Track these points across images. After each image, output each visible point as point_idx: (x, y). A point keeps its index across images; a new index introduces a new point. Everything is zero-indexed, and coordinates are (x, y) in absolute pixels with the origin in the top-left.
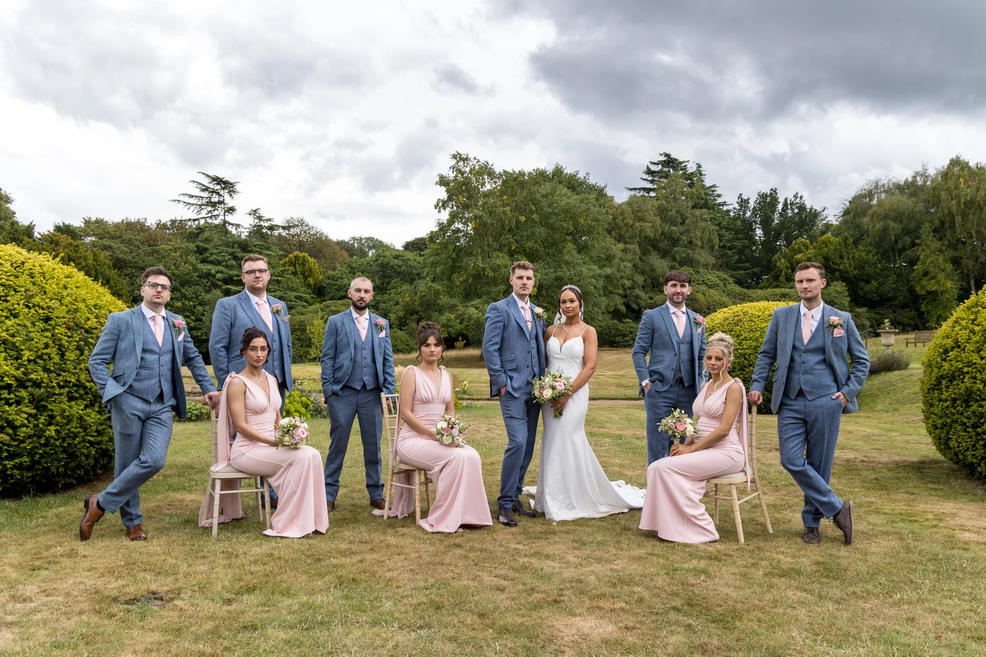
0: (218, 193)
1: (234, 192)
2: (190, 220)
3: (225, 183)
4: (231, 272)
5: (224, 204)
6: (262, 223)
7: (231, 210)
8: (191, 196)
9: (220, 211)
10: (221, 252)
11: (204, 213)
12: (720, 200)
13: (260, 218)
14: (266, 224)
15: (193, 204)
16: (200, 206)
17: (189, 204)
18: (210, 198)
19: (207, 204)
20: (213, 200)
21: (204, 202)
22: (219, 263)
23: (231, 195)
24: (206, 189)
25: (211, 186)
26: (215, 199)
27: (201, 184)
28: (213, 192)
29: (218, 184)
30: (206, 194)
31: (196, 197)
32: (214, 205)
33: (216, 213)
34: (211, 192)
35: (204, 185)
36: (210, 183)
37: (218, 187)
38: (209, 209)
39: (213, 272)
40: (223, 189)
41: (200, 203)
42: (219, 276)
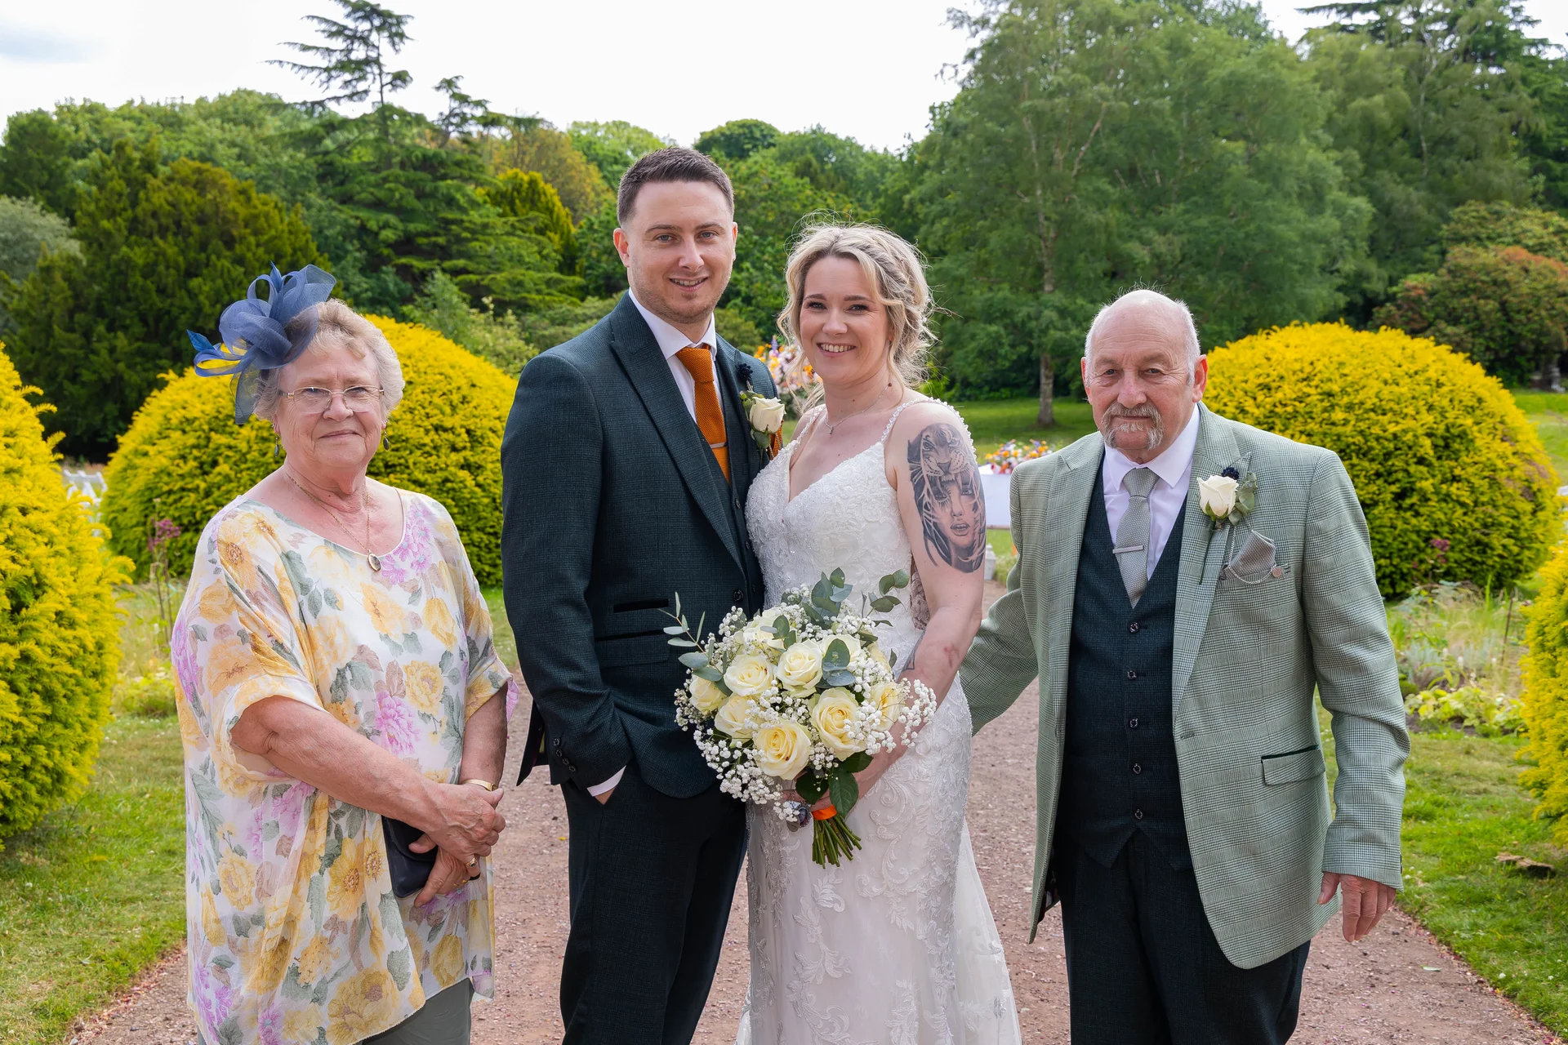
0: (364, 40)
1: (402, 36)
2: (304, 103)
3: (385, 15)
4: (412, 227)
5: (380, 66)
6: (467, 110)
7: (401, 78)
8: (305, 48)
9: (371, 84)
10: (385, 180)
11: (336, 87)
12: (1529, 32)
13: (463, 99)
14: (479, 112)
15: (313, 68)
16: (327, 70)
17: (303, 67)
18: (350, 51)
19: (342, 66)
20: (354, 56)
21: (334, 60)
22: (378, 205)
23: (394, 44)
24: (340, 31)
25: (350, 23)
26: (359, 53)
27: (326, 21)
28: (354, 37)
29: (367, 17)
30: (339, 44)
31: (317, 49)
32: (360, 66)
33: (361, 86)
34: (348, 37)
35: (335, 24)
36: (348, 16)
37: (364, 26)
38: (347, 76)
39: (372, 225)
40: (379, 29)
41: (324, 64)
42: (388, 235)
